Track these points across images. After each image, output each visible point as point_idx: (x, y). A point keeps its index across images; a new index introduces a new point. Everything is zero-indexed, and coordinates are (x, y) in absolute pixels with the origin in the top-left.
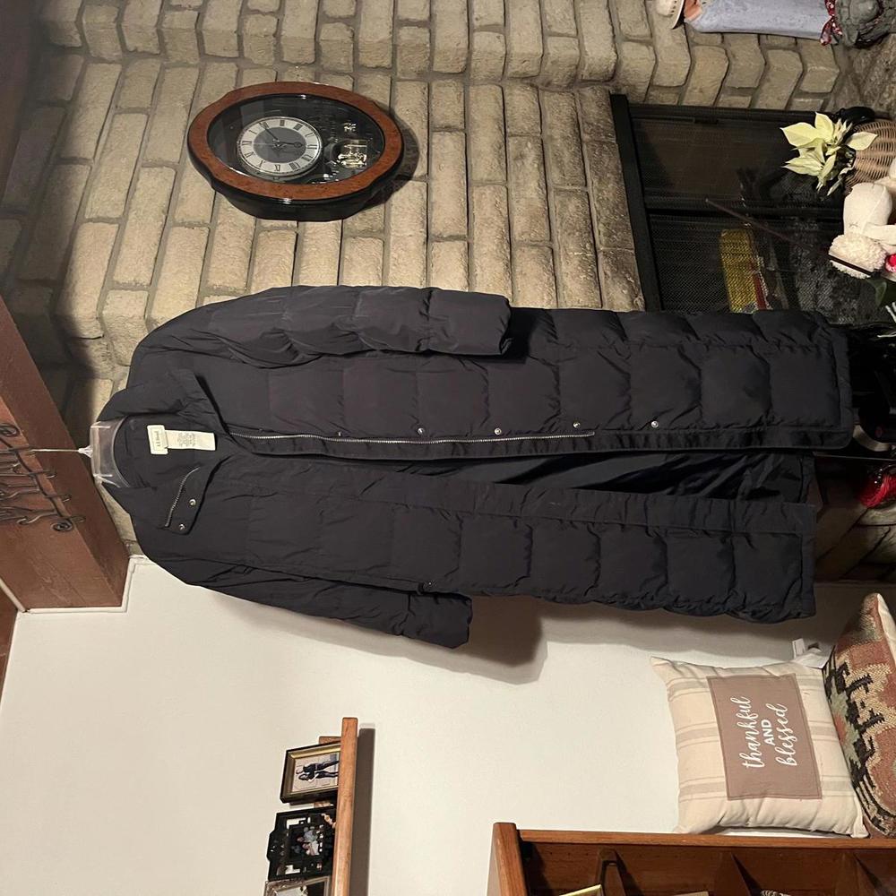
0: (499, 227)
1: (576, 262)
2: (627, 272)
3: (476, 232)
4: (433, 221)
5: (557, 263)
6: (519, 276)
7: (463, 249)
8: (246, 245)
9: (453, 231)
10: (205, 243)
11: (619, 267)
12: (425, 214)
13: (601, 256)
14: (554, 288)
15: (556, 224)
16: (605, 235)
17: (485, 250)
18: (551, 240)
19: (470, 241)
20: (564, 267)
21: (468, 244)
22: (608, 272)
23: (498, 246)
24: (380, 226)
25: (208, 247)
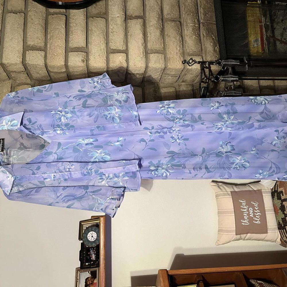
0: (157, 11)
1: (191, 29)
2: (213, 34)
3: (147, 14)
4: (128, 8)
5: (183, 29)
6: (166, 37)
7: (142, 24)
8: (43, 23)
9: (137, 14)
10: (23, 22)
11: (209, 31)
12: (124, 4)
13: (201, 25)
14: (182, 43)
15: (182, 9)
16: (203, 14)
17: (151, 24)
18: (180, 17)
19: (145, 19)
20: (186, 32)
21: (144, 20)
22: (205, 34)
23: (157, 22)
24: (104, 11)
25: (25, 24)
